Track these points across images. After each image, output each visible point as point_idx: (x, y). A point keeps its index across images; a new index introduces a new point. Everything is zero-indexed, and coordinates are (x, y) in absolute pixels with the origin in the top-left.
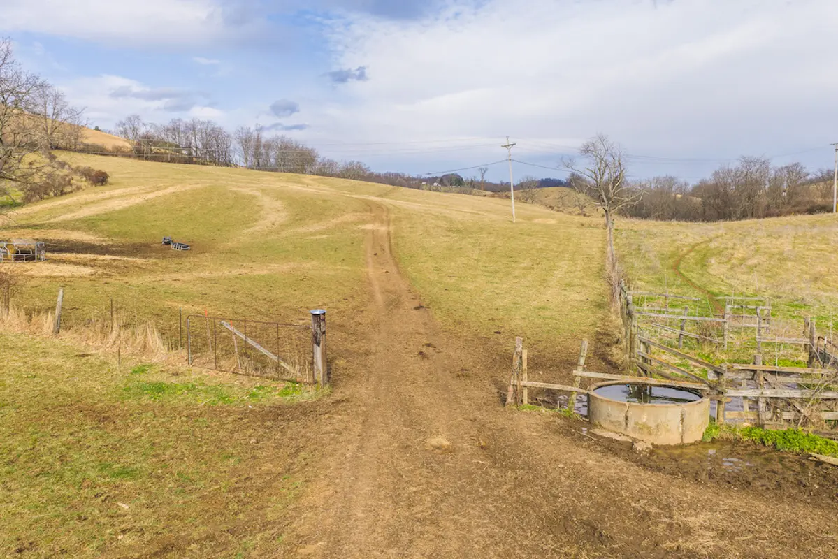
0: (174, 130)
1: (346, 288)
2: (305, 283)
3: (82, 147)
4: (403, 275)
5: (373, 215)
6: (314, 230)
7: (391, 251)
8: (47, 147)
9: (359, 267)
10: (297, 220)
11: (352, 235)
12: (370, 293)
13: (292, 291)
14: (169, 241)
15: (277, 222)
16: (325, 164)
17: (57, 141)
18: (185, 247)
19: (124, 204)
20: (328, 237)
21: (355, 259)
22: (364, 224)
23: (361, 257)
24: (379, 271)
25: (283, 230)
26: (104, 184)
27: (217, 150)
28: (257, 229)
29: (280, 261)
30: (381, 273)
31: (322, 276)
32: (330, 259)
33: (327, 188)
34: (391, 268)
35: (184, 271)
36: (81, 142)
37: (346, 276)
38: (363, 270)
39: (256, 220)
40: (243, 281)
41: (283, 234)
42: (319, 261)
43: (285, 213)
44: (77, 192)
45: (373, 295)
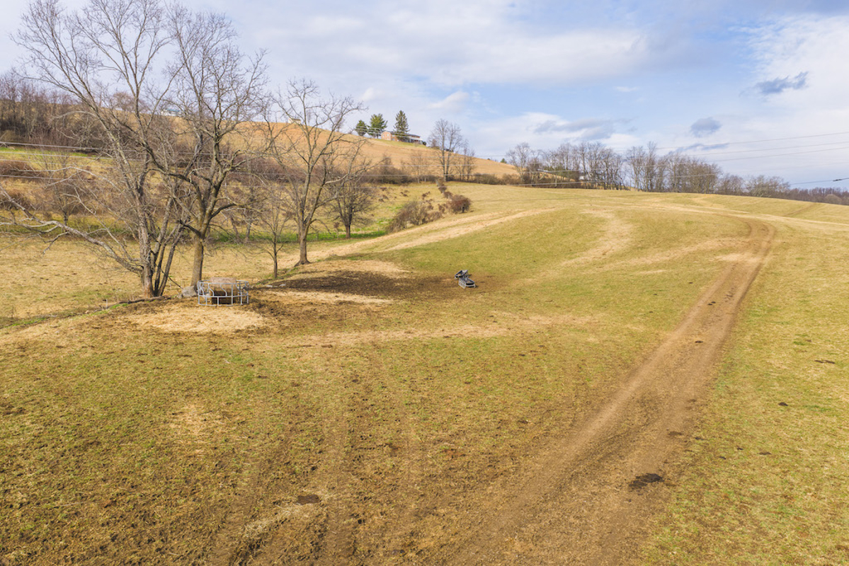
0: (562, 154)
1: (574, 382)
2: (515, 365)
3: (474, 177)
4: (723, 352)
5: (748, 240)
6: (651, 262)
7: (742, 298)
8: (442, 179)
9: (662, 329)
10: (638, 248)
11: (700, 270)
12: (602, 402)
13: (456, 386)
14: (462, 276)
15: (611, 251)
16: (728, 181)
17: (453, 174)
18: (470, 285)
19: (462, 231)
20: (663, 273)
21: (671, 312)
22: (729, 253)
23: (684, 307)
24: (687, 340)
25: (611, 261)
26: (465, 211)
27: (606, 172)
28: (580, 260)
29: (559, 310)
30: (687, 343)
31: (572, 347)
32: (632, 310)
33: (720, 208)
34: (717, 333)
35: (383, 327)
36: (473, 172)
37: (613, 349)
38: (663, 334)
39: (586, 249)
40: (423, 352)
41: (607, 267)
42: (610, 313)
43: (628, 239)
44: (436, 220)
45: (598, 411)
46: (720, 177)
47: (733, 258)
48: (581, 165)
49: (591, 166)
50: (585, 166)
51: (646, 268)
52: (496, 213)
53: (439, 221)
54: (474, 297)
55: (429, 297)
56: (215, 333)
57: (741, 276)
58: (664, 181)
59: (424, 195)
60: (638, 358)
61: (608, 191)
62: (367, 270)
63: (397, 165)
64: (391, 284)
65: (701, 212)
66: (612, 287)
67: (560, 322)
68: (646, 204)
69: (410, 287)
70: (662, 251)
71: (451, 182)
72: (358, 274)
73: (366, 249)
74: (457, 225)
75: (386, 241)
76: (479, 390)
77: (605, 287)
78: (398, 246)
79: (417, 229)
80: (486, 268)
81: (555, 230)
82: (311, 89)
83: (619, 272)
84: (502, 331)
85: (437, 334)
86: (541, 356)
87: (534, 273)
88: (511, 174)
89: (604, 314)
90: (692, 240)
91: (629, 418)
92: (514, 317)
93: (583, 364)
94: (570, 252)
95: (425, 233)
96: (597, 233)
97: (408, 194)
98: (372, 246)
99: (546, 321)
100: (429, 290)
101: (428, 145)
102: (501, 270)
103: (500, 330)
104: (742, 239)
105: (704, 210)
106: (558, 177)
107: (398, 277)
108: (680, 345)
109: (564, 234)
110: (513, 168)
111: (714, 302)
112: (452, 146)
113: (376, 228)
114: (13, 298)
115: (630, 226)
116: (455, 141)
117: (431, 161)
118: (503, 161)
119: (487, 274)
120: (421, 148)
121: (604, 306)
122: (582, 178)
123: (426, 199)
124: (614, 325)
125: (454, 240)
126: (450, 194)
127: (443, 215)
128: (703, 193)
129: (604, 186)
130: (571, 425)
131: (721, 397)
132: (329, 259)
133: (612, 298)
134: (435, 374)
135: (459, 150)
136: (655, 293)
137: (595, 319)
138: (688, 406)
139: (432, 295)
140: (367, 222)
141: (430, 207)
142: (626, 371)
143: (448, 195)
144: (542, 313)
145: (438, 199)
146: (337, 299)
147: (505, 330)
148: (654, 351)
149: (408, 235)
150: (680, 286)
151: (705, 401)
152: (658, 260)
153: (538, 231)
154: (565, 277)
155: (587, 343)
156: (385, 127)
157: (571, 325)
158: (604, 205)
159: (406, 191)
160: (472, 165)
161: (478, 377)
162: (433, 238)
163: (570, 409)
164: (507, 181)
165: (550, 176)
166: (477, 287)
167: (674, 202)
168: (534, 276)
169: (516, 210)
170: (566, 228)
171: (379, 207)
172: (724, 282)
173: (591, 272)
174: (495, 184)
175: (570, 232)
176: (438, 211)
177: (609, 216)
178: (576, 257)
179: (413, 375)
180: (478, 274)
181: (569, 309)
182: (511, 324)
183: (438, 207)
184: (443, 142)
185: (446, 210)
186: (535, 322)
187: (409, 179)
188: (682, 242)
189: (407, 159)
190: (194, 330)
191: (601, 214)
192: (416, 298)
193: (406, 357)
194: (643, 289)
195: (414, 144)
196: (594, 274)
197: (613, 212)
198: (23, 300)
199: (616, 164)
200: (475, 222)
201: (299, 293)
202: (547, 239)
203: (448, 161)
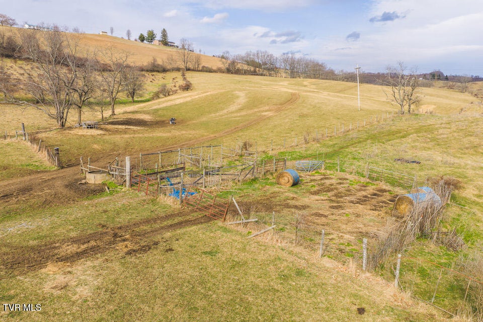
3: (201, 68)
8: (183, 70)
10: (241, 110)
15: (231, 111)
17: (189, 67)
19: (182, 101)
26: (188, 90)
35: (137, 134)
36: (201, 65)
39: (223, 110)
43: (241, 106)
44: (174, 94)
47: (266, 113)
51: (236, 117)
52: (200, 92)
54: (172, 128)
56: (92, 135)
59: (174, 79)
62: (138, 118)
63: (160, 62)
64: (146, 123)
69: (152, 124)
70: (247, 111)
71: (188, 71)
73: (140, 109)
74: (182, 97)
75: (149, 105)
78: (153, 107)
79: (164, 99)
80: (183, 117)
83: (225, 119)
87: (198, 119)
90: (261, 106)
93: (181, 140)
94: (217, 111)
95: (167, 101)
96: (232, 103)
98: (143, 107)
100: (159, 125)
101: (179, 48)
107: (149, 120)
113: (147, 97)
117: (178, 60)
120: (175, 49)
121: (207, 129)
124: (201, 133)
125: (177, 105)
127: (179, 92)
137: (198, 132)
140: (141, 95)
141: (175, 86)
143: (184, 79)
145: (180, 81)
146: (125, 127)
150: (237, 123)
152: (242, 114)
154: (207, 120)
156: (155, 37)
159: (165, 76)
160: (200, 62)
165: (241, 68)
169: (210, 90)
171: (150, 86)
173: (217, 118)
174: (212, 72)
177: (242, 95)
181: (196, 130)
183: (178, 86)
185: (181, 89)
187: (166, 70)
188: (257, 107)
192: (152, 127)
193: (140, 139)
195: (171, 47)
200: (189, 96)
201: (113, 126)
203: (187, 60)
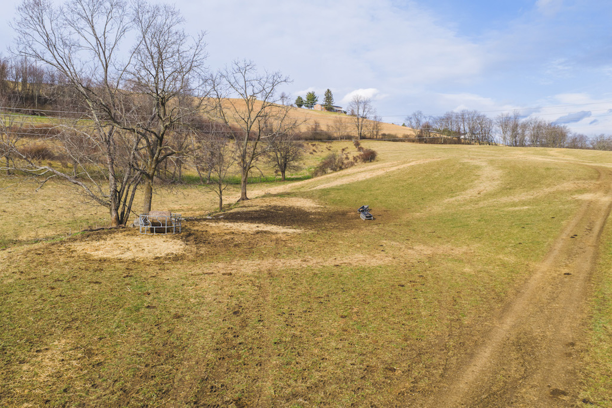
0: (448, 119)
1: (448, 317)
2: (393, 296)
3: (381, 136)
4: (592, 285)
5: (598, 182)
6: (518, 200)
7: (601, 231)
8: (357, 138)
9: (531, 260)
10: (507, 189)
11: (560, 206)
12: (476, 344)
13: (330, 321)
14: (363, 210)
15: (485, 191)
16: (576, 139)
17: (365, 134)
18: (369, 218)
19: (368, 176)
20: (529, 209)
21: (538, 243)
22: (583, 193)
23: (550, 239)
24: (555, 271)
25: (484, 199)
26: (372, 160)
27: (481, 133)
28: (459, 198)
29: (440, 240)
30: (556, 275)
31: (449, 277)
32: (503, 241)
33: (571, 158)
34: (583, 264)
35: (285, 255)
36: (380, 133)
37: (487, 280)
38: (533, 265)
39: (465, 189)
40: (311, 281)
41: (481, 204)
42: (484, 244)
43: (499, 182)
44: (350, 167)
45: (472, 355)
46: (570, 135)
47: (587, 197)
48: (462, 127)
49: (469, 128)
50: (464, 127)
51: (514, 205)
52: (395, 162)
53: (352, 168)
54: (370, 228)
55: (334, 227)
56: (136, 260)
57: (596, 212)
58: (525, 139)
59: (343, 150)
60: (511, 291)
61: (482, 146)
62: (291, 205)
63: (323, 128)
64: (308, 216)
65: (556, 161)
66: (486, 221)
67: (440, 252)
68: (512, 155)
69: (321, 219)
70: (527, 191)
71: (363, 140)
72: (283, 208)
73: (295, 189)
74: (365, 171)
75: (310, 183)
76: (353, 325)
77: (480, 221)
78: (318, 187)
79: (335, 174)
80: (383, 204)
81: (441, 174)
82: (250, 67)
83: (492, 208)
84: (387, 260)
85: (330, 263)
86: (419, 287)
87: (421, 209)
88: (409, 134)
89: (479, 245)
90: (551, 182)
91: (505, 367)
92: (401, 246)
93: (459, 297)
94: (451, 192)
95: (340, 177)
96: (474, 177)
97: (331, 149)
98: (299, 187)
99: (428, 251)
100: (336, 221)
101: (347, 114)
102: (395, 206)
103: (387, 259)
104: (594, 181)
105: (558, 159)
106: (444, 136)
107: (314, 211)
108: (550, 277)
109: (448, 178)
110: (410, 130)
111: (576, 235)
112: (365, 113)
113: (305, 173)
114: (23, 225)
115: (500, 171)
116: (366, 110)
117: (349, 125)
118: (404, 125)
119: (384, 208)
120: (343, 116)
121: (478, 237)
122: (462, 137)
123: (344, 152)
124: (488, 256)
125: (362, 182)
126: (362, 148)
127: (356, 164)
128: (557, 147)
129: (480, 143)
130: (442, 376)
131: (601, 341)
132: (264, 196)
133: (486, 230)
134: (315, 306)
135: (371, 117)
136: (523, 226)
137: (471, 250)
138: (568, 352)
139: (337, 225)
140: (297, 169)
141: (347, 158)
142: (499, 305)
143: (360, 149)
144: (425, 243)
145: (353, 152)
146: (257, 229)
147: (391, 259)
148: (525, 283)
149: (327, 178)
150: (544, 220)
151: (584, 345)
152: (524, 198)
153: (427, 175)
154: (447, 211)
155: (463, 273)
156: (317, 101)
157: (450, 255)
158: (480, 156)
159: (330, 147)
160: (379, 128)
161: (355, 310)
162: (345, 181)
163: (442, 352)
164: (406, 139)
165: (438, 136)
166: (374, 219)
167: (534, 154)
168: (422, 211)
169: (411, 160)
170: (449, 173)
171: (310, 158)
172: (583, 218)
173: (468, 208)
174: (397, 141)
175: (452, 176)
176: (352, 161)
177: (484, 164)
178: (456, 195)
179: (294, 307)
180: (376, 209)
181: (449, 240)
182: (397, 253)
183: (352, 158)
184: (358, 111)
185: (358, 161)
186: (419, 251)
187: (332, 138)
188: (543, 184)
189: (331, 123)
190: (120, 256)
191: (477, 162)
192: (323, 228)
193: (294, 287)
194: (512, 223)
195: (338, 113)
196: (471, 210)
197: (486, 161)
198: (29, 227)
199: (488, 126)
200: (378, 169)
201: (226, 224)
202: (433, 182)
203: (362, 125)
